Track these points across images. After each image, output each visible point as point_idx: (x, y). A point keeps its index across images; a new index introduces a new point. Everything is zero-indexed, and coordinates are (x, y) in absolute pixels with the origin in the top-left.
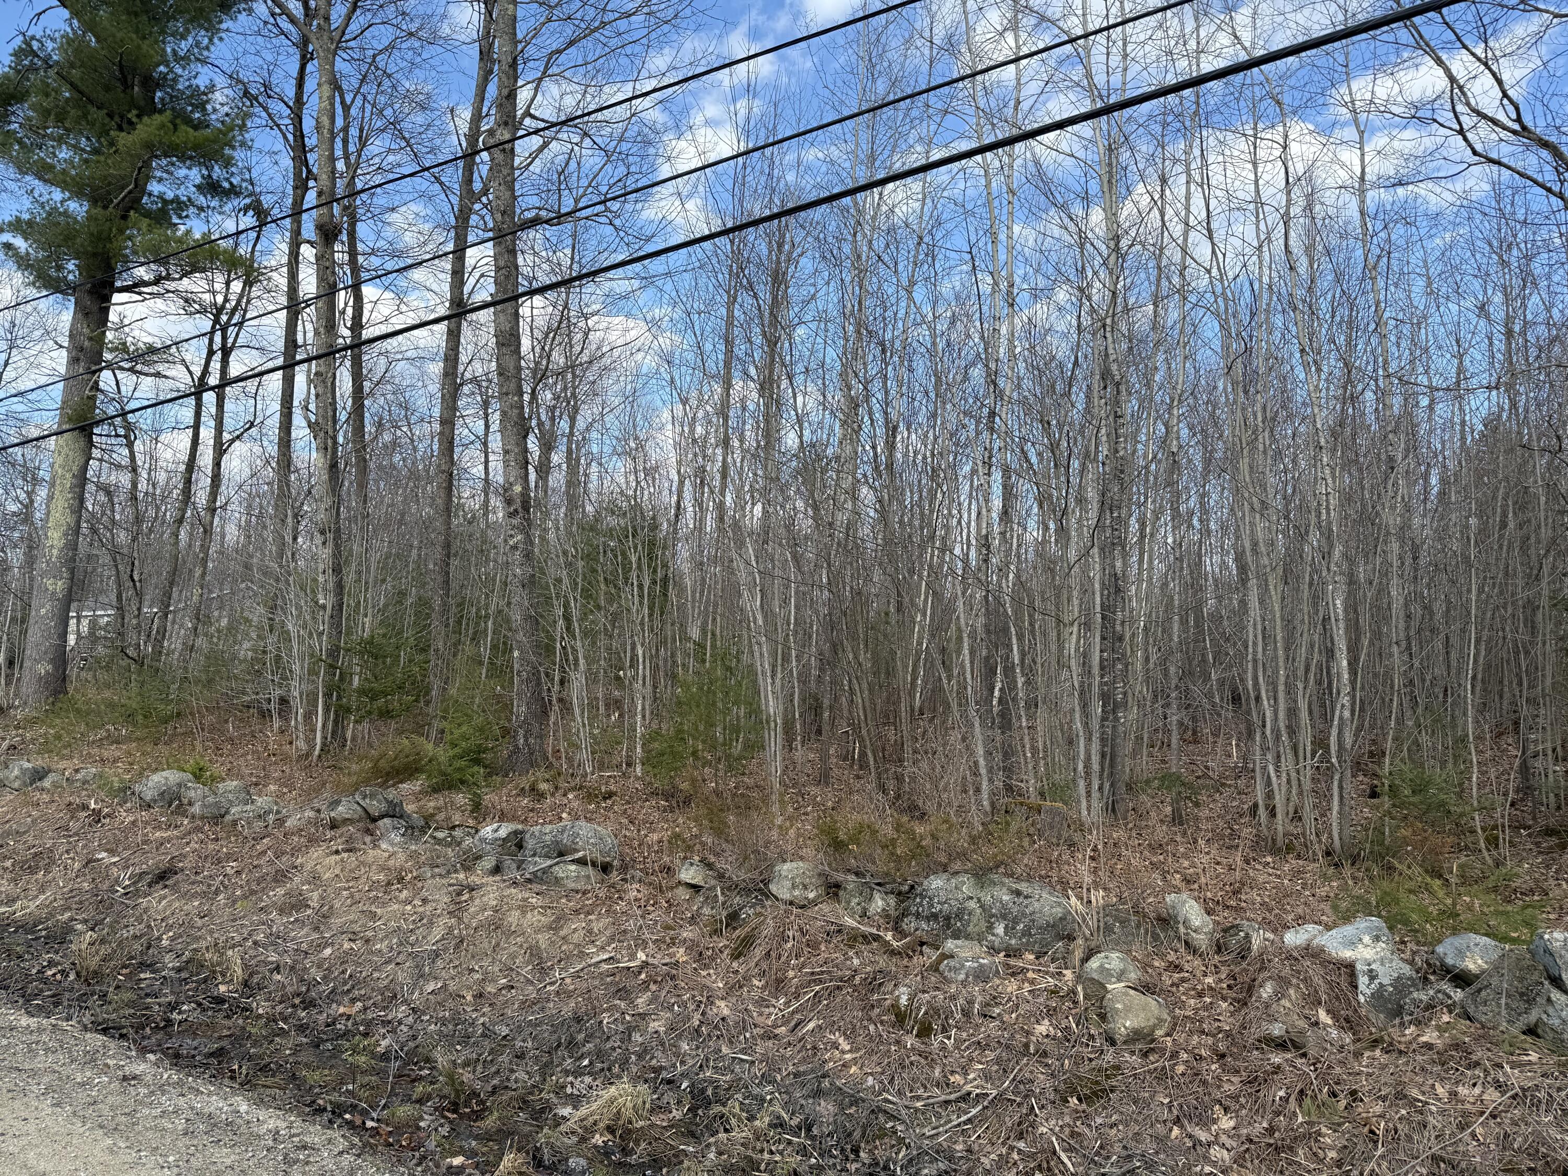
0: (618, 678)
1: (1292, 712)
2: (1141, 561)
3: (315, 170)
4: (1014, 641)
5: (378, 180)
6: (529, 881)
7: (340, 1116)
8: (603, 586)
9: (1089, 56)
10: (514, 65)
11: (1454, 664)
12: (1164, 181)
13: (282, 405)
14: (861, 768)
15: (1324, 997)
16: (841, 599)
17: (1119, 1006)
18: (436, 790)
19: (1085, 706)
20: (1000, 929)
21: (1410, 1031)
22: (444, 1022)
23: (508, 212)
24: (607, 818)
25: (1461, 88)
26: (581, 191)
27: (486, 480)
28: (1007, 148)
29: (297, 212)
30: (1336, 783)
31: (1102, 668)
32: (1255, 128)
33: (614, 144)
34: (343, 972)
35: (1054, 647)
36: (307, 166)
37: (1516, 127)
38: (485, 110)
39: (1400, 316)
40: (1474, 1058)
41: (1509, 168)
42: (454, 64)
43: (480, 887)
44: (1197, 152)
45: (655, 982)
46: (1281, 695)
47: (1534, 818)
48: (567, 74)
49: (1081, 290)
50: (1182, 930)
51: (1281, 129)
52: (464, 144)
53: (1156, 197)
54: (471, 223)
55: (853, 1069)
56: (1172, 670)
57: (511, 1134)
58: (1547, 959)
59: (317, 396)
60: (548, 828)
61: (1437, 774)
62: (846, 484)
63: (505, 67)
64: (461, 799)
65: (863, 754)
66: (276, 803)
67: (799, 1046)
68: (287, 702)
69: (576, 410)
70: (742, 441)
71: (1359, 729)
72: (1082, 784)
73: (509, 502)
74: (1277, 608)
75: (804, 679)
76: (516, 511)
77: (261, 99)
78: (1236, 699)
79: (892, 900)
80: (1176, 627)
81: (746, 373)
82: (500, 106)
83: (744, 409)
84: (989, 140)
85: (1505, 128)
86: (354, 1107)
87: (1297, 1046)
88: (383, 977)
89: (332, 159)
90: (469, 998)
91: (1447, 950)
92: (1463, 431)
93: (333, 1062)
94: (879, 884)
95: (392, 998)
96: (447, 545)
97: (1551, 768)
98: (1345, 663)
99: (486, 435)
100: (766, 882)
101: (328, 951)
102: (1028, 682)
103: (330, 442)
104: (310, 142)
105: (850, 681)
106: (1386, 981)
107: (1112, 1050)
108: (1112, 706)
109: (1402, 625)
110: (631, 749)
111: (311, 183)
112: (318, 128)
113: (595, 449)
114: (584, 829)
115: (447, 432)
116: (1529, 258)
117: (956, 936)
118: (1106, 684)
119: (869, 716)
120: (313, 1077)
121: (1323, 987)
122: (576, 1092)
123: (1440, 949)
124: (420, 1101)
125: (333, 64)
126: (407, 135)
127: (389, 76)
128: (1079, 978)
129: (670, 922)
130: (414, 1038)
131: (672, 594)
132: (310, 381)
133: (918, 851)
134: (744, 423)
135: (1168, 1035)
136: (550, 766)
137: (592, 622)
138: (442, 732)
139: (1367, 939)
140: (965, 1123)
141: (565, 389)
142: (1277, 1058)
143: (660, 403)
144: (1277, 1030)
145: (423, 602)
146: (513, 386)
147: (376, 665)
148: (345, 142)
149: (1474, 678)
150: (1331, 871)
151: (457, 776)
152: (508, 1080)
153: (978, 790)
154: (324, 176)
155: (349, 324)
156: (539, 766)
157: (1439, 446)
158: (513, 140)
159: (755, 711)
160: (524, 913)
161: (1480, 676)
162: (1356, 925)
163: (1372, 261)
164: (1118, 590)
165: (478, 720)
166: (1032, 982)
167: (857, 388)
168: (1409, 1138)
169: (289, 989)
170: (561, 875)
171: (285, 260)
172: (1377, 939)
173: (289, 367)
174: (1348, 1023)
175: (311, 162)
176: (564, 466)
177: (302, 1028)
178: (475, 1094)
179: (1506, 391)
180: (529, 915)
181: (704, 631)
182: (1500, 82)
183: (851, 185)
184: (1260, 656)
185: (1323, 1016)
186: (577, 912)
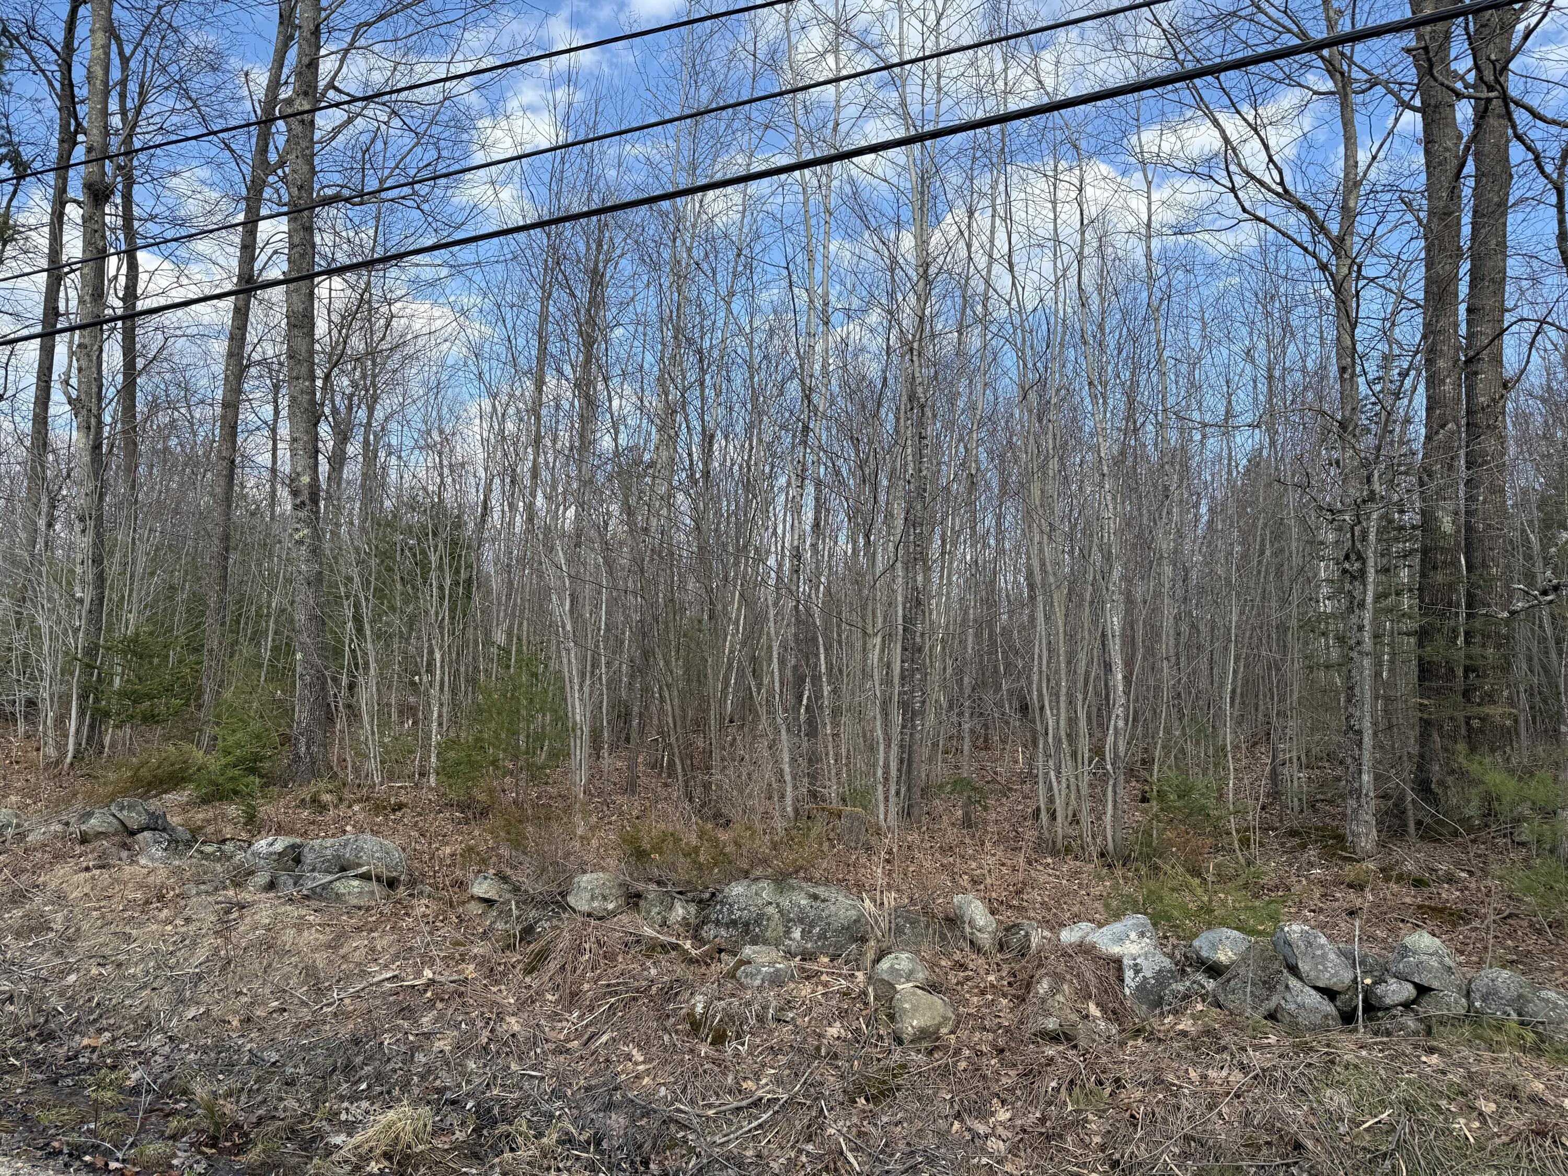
0: (413, 683)
1: (1072, 721)
2: (942, 577)
3: (85, 124)
4: (822, 650)
5: (159, 139)
6: (307, 897)
7: (79, 1158)
8: (399, 586)
9: (904, 86)
10: (316, 32)
11: (1216, 678)
12: (971, 214)
13: (39, 378)
14: (669, 776)
15: (1094, 991)
16: (654, 605)
17: (907, 1006)
18: (206, 800)
19: (886, 714)
20: (797, 934)
21: (1169, 1019)
22: (205, 1050)
23: (305, 187)
24: (395, 831)
25: (1234, 149)
26: (387, 172)
27: (274, 470)
28: (825, 167)
29: (63, 167)
30: (1110, 789)
31: (903, 678)
32: (1056, 170)
33: (425, 126)
34: (90, 1000)
35: (858, 657)
36: (76, 119)
37: (1280, 190)
38: (283, 77)
39: (1179, 356)
40: (1223, 1043)
41: (1272, 226)
42: (251, 25)
43: (251, 904)
44: (1002, 187)
45: (442, 1000)
46: (1063, 705)
47: (1281, 821)
48: (376, 48)
49: (890, 312)
50: (968, 929)
51: (1077, 172)
52: (259, 112)
53: (963, 227)
54: (266, 195)
55: (646, 1080)
56: (966, 680)
57: (276, 1166)
58: (1287, 950)
59: (80, 370)
60: (329, 842)
61: (1200, 782)
62: (662, 490)
63: (306, 34)
64: (233, 810)
65: (671, 763)
66: (17, 816)
67: (591, 1059)
68: (35, 704)
69: (375, 399)
70: (554, 442)
71: (1132, 737)
72: (880, 788)
73: (295, 493)
74: (1060, 623)
75: (613, 685)
76: (303, 503)
77: (23, 40)
78: (1024, 708)
79: (693, 909)
80: (970, 639)
81: (560, 372)
82: (299, 74)
83: (558, 407)
84: (808, 156)
85: (1270, 189)
86: (96, 1147)
87: (1069, 1038)
88: (136, 1005)
89: (105, 113)
90: (235, 1023)
91: (1203, 944)
92: (1229, 465)
93: (74, 1099)
94: (680, 893)
95: (146, 1026)
96: (226, 538)
97: (1296, 775)
98: (1120, 676)
99: (276, 421)
100: (563, 895)
101: (72, 978)
102: (835, 691)
103: (93, 421)
104: (81, 92)
105: (661, 688)
106: (1149, 974)
107: (899, 1049)
108: (910, 714)
109: (1172, 642)
110: (425, 758)
111: (81, 138)
112: (90, 78)
113: (394, 441)
114: (369, 842)
115: (230, 415)
116: (1288, 310)
117: (754, 942)
118: (905, 693)
119: (679, 724)
120: (46, 1117)
121: (1094, 981)
122: (351, 1118)
123: (1196, 943)
124: (174, 1137)
125: (110, 13)
126: (194, 96)
127: (175, 31)
128: (870, 979)
129: (459, 937)
130: (170, 1068)
131: (476, 598)
132: (71, 354)
133: (721, 858)
134: (557, 422)
135: (952, 1032)
136: (334, 776)
137: (387, 623)
138: (215, 739)
139: (1133, 935)
140: (756, 1129)
141: (364, 376)
142: (1050, 1051)
143: (467, 397)
144: (1051, 1024)
145: (198, 599)
146: (304, 370)
147: (141, 666)
148: (123, 97)
149: (1234, 691)
150: (1105, 871)
151: (230, 786)
152: (276, 1109)
153: (782, 797)
154: (95, 131)
155: (121, 295)
156: (322, 777)
157: (1209, 478)
158: (313, 111)
159: (561, 717)
160: (300, 931)
161: (1239, 691)
162: (1125, 922)
163: (1155, 303)
164: (919, 603)
165: (255, 726)
166: (826, 985)
167: (674, 395)
168: (1165, 1121)
169: (24, 1021)
170: (342, 891)
171: (46, 219)
172: (1142, 935)
173: (48, 336)
174: (1114, 1015)
175: (81, 115)
176: (360, 459)
177: (37, 1064)
178: (237, 1126)
179: (1268, 430)
180: (306, 933)
181: (509, 634)
182: (1267, 147)
183: (670, 189)
184: (1044, 668)
185: (1094, 1010)
186: (359, 929)
